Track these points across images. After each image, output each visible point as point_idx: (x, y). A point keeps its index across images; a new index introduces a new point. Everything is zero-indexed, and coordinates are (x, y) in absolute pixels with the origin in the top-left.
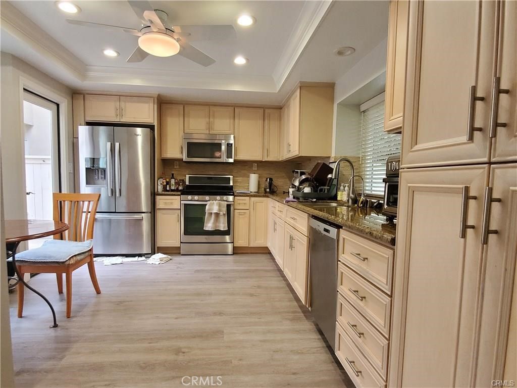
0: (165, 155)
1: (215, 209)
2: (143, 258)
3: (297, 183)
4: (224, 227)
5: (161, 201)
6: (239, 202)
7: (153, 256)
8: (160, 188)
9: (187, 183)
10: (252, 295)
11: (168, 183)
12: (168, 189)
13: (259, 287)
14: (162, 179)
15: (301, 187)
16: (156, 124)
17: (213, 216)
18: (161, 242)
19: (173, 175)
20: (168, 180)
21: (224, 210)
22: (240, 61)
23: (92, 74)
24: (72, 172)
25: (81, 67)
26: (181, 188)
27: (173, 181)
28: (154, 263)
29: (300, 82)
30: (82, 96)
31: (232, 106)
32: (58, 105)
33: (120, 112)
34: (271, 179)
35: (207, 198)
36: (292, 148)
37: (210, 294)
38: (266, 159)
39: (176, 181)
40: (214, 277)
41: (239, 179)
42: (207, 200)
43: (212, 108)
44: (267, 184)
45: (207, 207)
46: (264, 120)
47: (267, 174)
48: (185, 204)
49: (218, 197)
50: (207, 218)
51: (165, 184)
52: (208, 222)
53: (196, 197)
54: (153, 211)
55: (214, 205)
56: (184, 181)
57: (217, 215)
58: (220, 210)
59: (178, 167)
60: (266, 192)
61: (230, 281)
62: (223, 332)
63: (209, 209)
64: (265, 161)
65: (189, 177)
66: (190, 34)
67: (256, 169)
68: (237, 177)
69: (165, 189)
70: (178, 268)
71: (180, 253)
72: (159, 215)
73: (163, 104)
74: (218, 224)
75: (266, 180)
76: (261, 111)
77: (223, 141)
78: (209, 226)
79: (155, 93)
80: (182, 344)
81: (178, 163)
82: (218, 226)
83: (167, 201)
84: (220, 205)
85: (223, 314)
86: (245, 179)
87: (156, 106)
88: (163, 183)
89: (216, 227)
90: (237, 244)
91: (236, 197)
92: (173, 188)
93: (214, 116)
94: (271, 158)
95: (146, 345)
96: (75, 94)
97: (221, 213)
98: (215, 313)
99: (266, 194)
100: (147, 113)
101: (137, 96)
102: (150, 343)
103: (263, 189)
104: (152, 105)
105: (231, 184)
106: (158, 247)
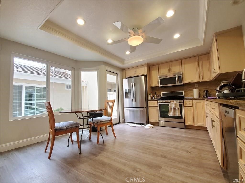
0: (152, 85)
1: (173, 106)
2: (144, 125)
3: (218, 89)
4: (179, 115)
5: (150, 103)
6: (186, 102)
7: (147, 125)
8: (150, 98)
9: (162, 96)
10: (187, 152)
11: (153, 96)
12: (154, 98)
13: (194, 148)
14: (151, 95)
15: (221, 90)
16: (147, 74)
17: (173, 109)
18: (151, 120)
19: (156, 93)
20: (153, 95)
21: (178, 106)
22: (177, 36)
23: (126, 62)
24: (122, 94)
25: (122, 61)
26: (159, 98)
27: (156, 95)
28: (146, 127)
29: (215, 33)
30: (125, 70)
31: (180, 60)
32: (118, 74)
33: (135, 72)
34: (207, 91)
35: (169, 101)
36: (216, 71)
37: (164, 146)
38: (202, 81)
39: (158, 95)
40: (170, 138)
41: (188, 92)
42: (169, 102)
43: (170, 63)
44: (205, 93)
45: (169, 105)
46: (199, 62)
47: (204, 88)
48: (159, 104)
49: (175, 101)
50: (170, 110)
51: (152, 96)
52: (170, 112)
53: (164, 101)
54: (147, 107)
55: (173, 104)
56: (161, 95)
57: (175, 109)
58: (176, 106)
59: (158, 90)
60: (204, 97)
61: (178, 141)
62: (161, 167)
63: (170, 106)
64: (202, 82)
65: (163, 93)
66: (145, 31)
67: (197, 87)
68: (186, 92)
69: (152, 98)
70: (155, 131)
71: (159, 125)
72: (150, 108)
73: (150, 66)
74: (175, 113)
75: (204, 92)
76: (197, 58)
77: (176, 76)
78: (171, 114)
79: (146, 63)
80: (138, 166)
81: (158, 88)
82: (176, 114)
83: (152, 103)
84: (175, 104)
85: (166, 157)
86: (192, 92)
87: (147, 68)
88: (151, 96)
89: (174, 114)
90: (187, 123)
91: (184, 101)
92: (156, 98)
93: (171, 66)
94: (205, 80)
95: (124, 161)
96: (123, 70)
97: (177, 108)
98: (162, 156)
99: (204, 99)
100: (144, 71)
101: (140, 66)
102: (126, 161)
103: (203, 96)
104: (145, 67)
105: (183, 95)
106: (150, 122)
